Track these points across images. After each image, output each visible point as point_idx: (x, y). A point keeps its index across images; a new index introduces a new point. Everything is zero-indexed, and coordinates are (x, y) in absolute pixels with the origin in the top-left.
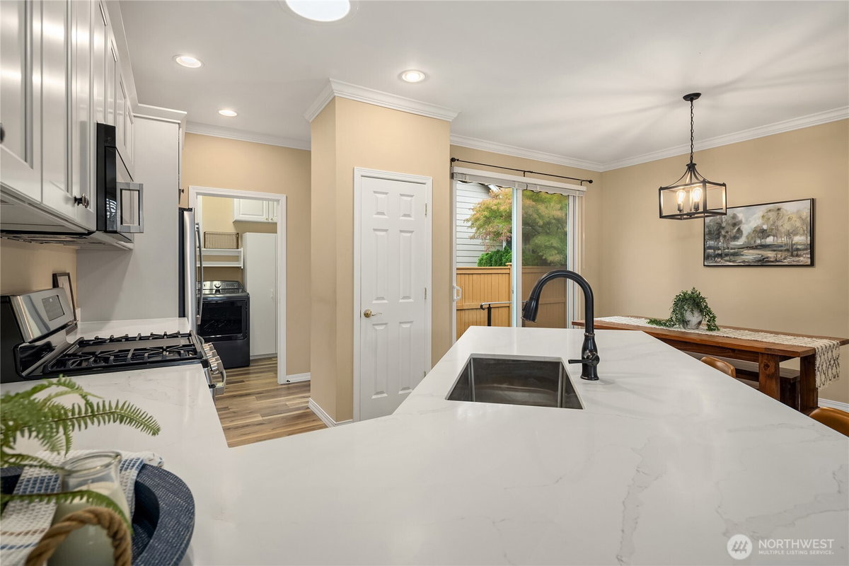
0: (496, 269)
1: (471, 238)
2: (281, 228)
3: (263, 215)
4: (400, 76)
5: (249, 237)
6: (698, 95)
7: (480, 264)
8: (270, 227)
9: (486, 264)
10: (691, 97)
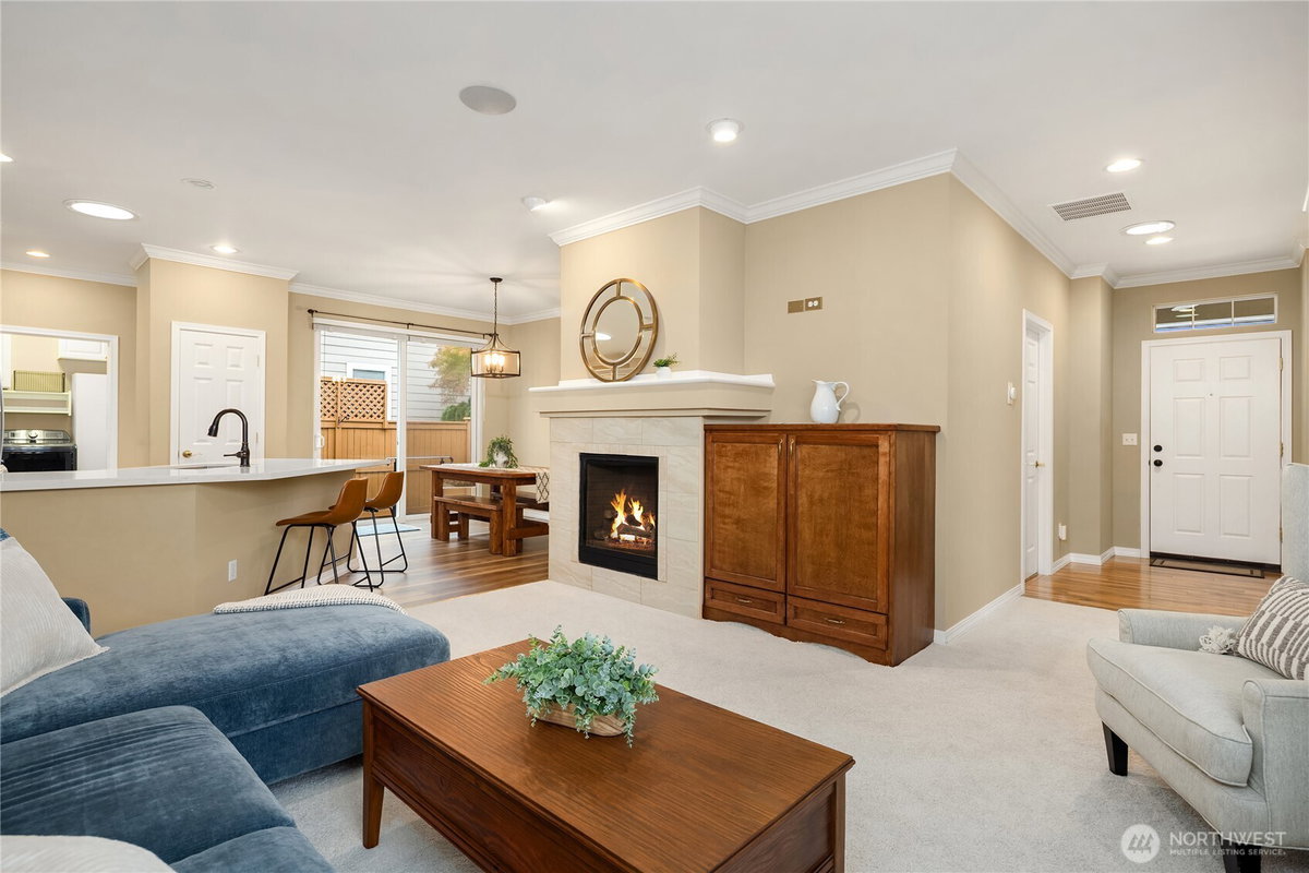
0: (455, 424)
1: (430, 387)
2: (113, 367)
3: (100, 352)
4: (212, 247)
5: (80, 379)
6: (500, 280)
7: (444, 419)
8: (98, 367)
9: (449, 419)
10: (496, 280)
